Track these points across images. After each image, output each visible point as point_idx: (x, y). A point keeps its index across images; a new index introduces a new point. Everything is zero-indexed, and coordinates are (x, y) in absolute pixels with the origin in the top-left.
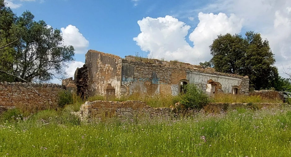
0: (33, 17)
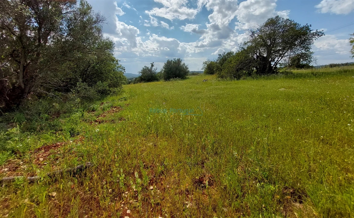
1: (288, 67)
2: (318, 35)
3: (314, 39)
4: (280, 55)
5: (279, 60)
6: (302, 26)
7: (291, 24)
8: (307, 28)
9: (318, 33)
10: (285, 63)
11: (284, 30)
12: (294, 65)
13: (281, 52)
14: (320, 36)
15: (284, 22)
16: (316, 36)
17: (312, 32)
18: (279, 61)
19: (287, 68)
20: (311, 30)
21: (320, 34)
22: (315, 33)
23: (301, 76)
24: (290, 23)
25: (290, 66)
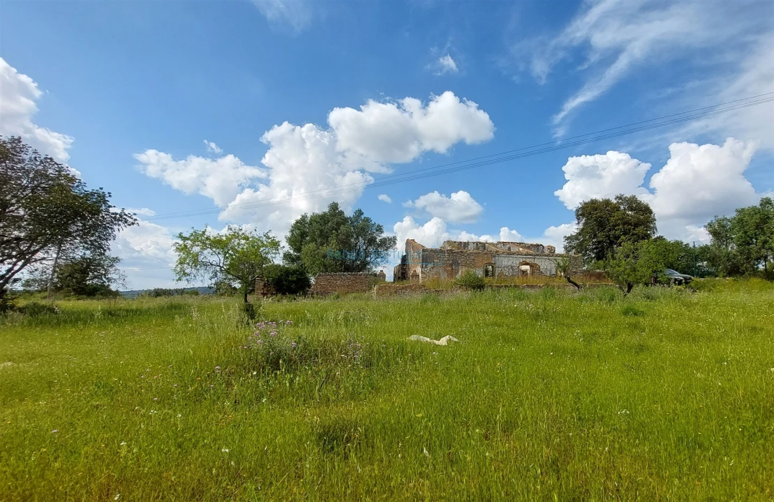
0: (363, 214)
1: (52, 290)
2: (126, 222)
3: (116, 227)
4: (21, 255)
5: (16, 268)
6: (89, 189)
7: (60, 175)
8: (102, 199)
9: (125, 217)
10: (41, 280)
11: (38, 186)
12: (68, 286)
13: (23, 247)
14: (130, 225)
15: (38, 163)
16: (120, 223)
17: (112, 210)
18: (13, 274)
19: (46, 294)
20: (110, 206)
21: (130, 220)
22: (118, 216)
23: (77, 321)
24: (57, 171)
25: (57, 289)
